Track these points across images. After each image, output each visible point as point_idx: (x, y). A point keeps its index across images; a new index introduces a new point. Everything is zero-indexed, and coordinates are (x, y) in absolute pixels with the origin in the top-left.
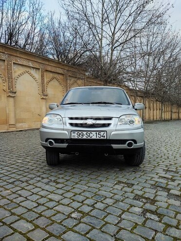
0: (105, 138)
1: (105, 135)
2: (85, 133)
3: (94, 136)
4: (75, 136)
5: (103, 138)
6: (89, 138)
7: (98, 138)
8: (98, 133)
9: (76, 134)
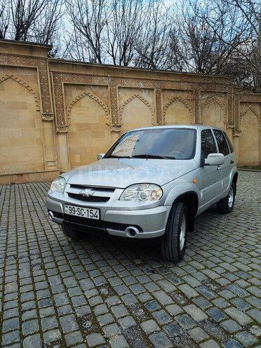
0: (98, 218)
1: (98, 214)
2: (76, 208)
3: (85, 214)
4: (67, 211)
5: (95, 218)
6: (80, 216)
7: (90, 217)
8: (89, 210)
9: (68, 209)
